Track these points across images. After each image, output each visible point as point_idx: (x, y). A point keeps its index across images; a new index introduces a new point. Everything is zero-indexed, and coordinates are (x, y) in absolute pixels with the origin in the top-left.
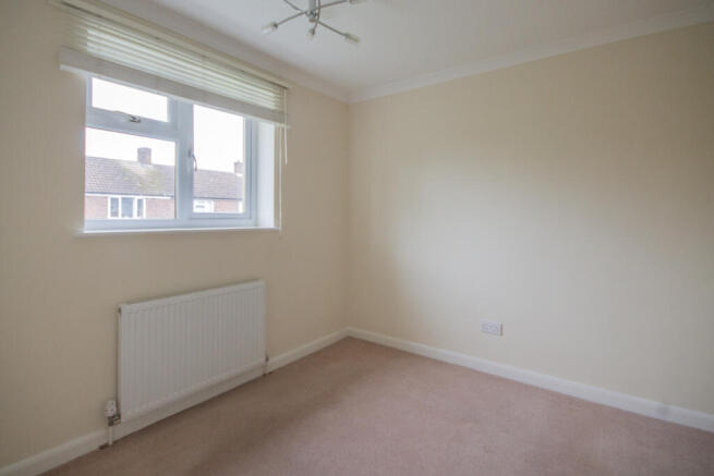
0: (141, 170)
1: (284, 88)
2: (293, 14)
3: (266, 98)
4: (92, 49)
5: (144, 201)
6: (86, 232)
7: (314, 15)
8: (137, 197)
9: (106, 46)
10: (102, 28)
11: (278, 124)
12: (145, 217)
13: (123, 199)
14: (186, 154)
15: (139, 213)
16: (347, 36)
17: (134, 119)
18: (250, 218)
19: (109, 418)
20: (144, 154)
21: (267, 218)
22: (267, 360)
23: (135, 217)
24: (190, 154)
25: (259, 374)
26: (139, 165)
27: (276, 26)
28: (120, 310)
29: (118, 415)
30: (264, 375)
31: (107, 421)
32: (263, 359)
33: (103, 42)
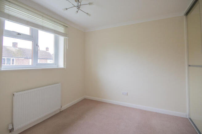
0: (14, 49)
1: (67, 27)
2: (72, 6)
3: (61, 29)
4: (6, 11)
5: (15, 59)
6: (2, 70)
7: (78, 7)
8: (12, 58)
9: (11, 11)
10: (10, 5)
11: (65, 37)
12: (15, 64)
13: (7, 59)
14: (36, 45)
15: (13, 63)
16: (87, 13)
17: (19, 34)
18: (56, 65)
19: (10, 130)
20: (15, 44)
21: (61, 65)
22: (61, 107)
23: (11, 64)
24: (37, 45)
25: (59, 112)
26: (13, 48)
27: (67, 9)
28: (14, 95)
29: (13, 129)
30: (60, 112)
31: (9, 131)
32: (60, 107)
33: (10, 9)
